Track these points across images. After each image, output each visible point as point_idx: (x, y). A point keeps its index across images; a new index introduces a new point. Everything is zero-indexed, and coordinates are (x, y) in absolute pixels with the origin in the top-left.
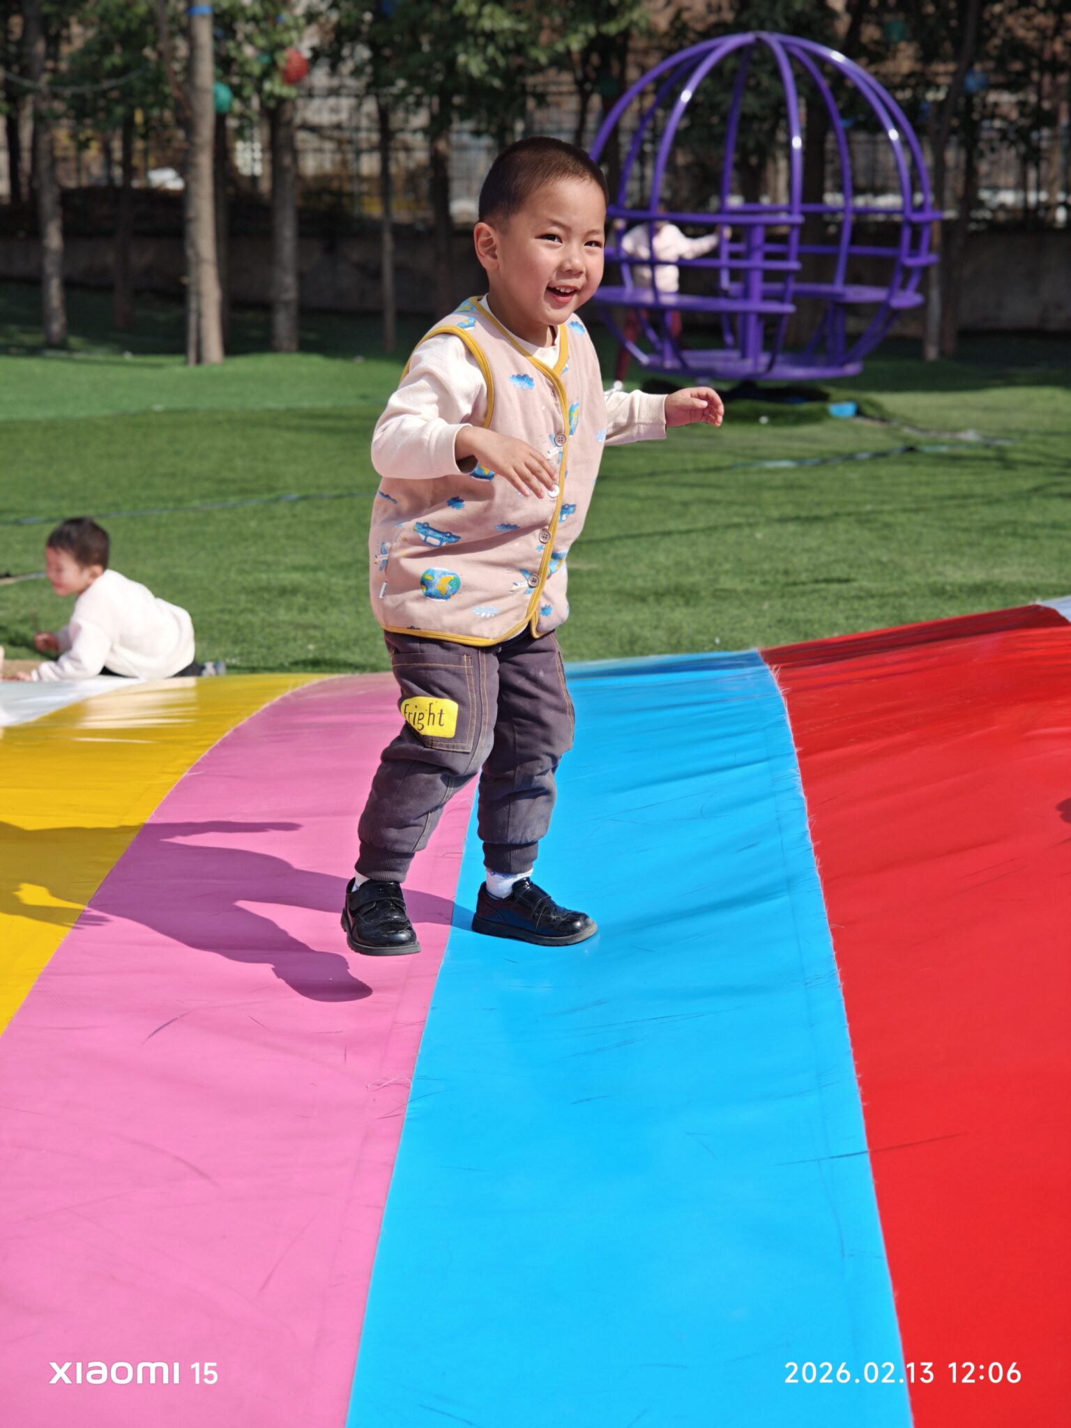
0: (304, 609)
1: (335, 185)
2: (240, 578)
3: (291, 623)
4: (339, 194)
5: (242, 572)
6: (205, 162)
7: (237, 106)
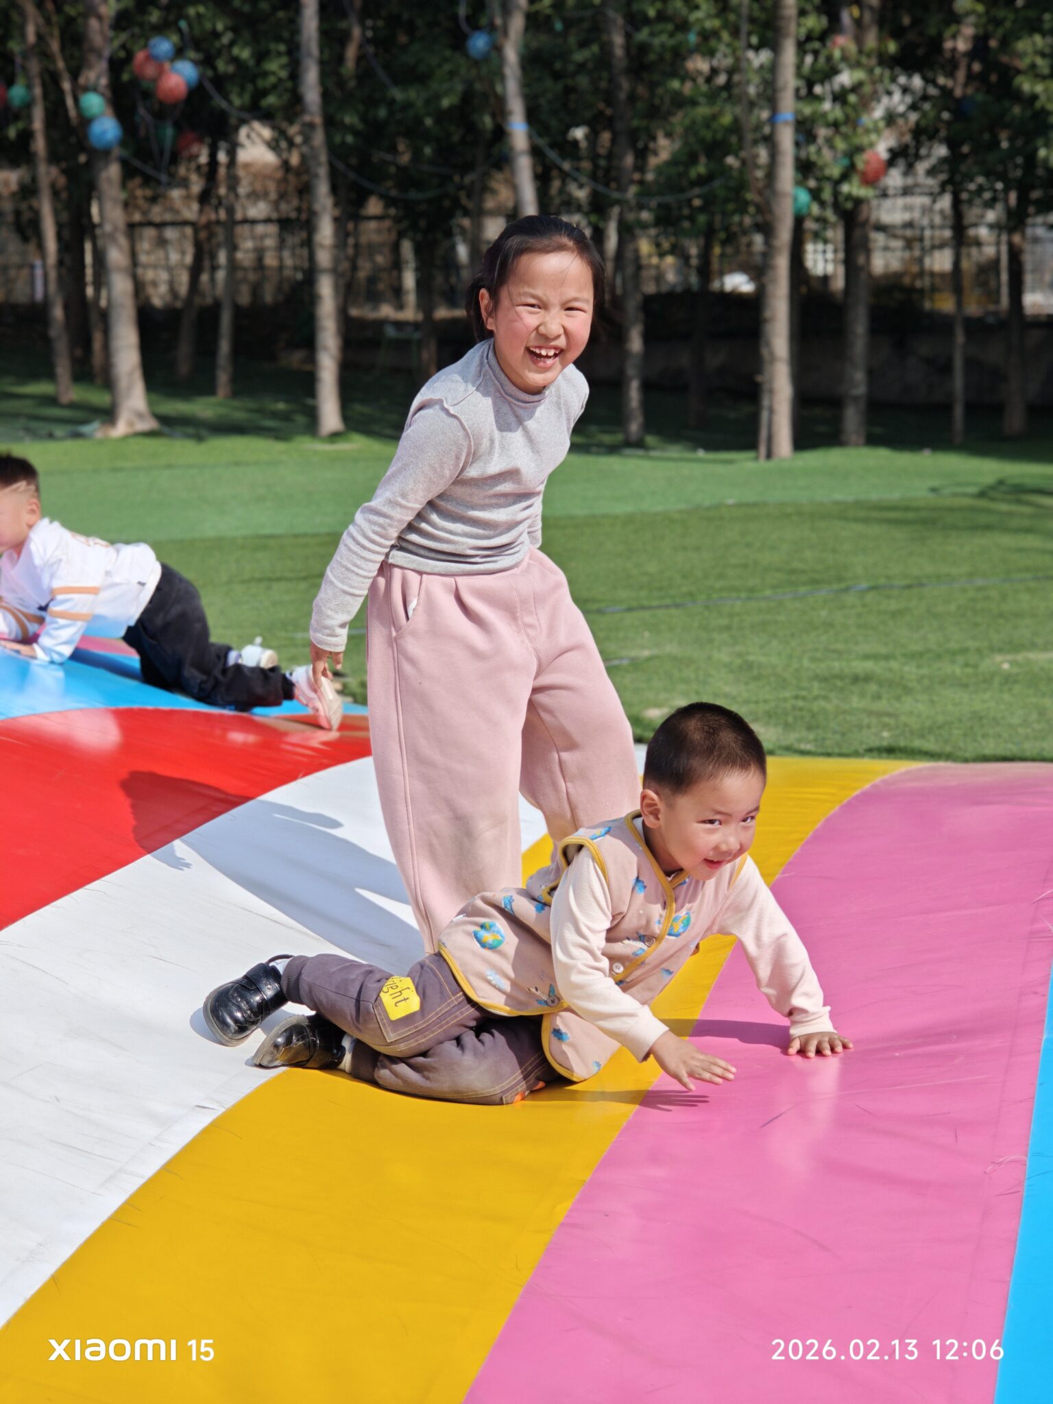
0: (878, 697)
1: (907, 281)
2: (813, 666)
3: (864, 710)
4: (911, 290)
5: (813, 659)
6: (782, 263)
7: (815, 209)
